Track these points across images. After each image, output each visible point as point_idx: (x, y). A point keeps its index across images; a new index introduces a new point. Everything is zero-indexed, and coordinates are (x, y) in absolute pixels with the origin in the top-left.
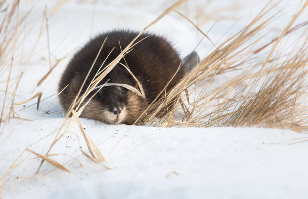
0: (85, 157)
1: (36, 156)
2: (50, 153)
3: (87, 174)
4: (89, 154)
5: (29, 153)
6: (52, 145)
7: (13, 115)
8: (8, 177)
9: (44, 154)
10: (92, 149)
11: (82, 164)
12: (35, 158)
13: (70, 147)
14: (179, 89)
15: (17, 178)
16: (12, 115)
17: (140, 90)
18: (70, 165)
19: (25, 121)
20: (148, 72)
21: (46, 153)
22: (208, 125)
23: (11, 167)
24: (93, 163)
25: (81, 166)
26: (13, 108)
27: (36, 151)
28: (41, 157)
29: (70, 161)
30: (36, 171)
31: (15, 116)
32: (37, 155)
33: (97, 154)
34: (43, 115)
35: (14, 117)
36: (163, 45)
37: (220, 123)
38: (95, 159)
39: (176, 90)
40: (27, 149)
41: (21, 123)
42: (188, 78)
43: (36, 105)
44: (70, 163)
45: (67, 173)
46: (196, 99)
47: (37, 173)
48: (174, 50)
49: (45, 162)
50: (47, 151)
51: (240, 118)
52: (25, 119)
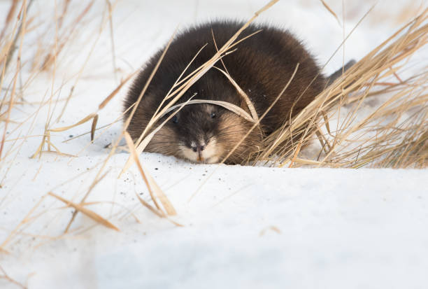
0: (145, 208)
1: (64, 204)
2: (87, 200)
3: (145, 234)
4: (151, 203)
5: (53, 199)
6: (91, 188)
7: (49, 149)
8: (19, 237)
9: (77, 201)
10: (155, 194)
11: (140, 219)
12: (63, 208)
13: (125, 194)
14: (312, 111)
15: (34, 239)
16: (46, 148)
17: (249, 112)
18: (120, 219)
19: (67, 158)
20: (264, 82)
21: (81, 199)
22: (354, 165)
23: (23, 222)
24: (157, 218)
25: (137, 221)
26: (49, 137)
27: (65, 197)
28: (71, 205)
29: (120, 212)
30: (64, 228)
31: (52, 149)
32: (66, 202)
33: (164, 203)
34: (99, 151)
35: (49, 151)
36: (289, 44)
37: (374, 163)
38: (160, 212)
39: (307, 112)
40: (50, 194)
41: (59, 160)
42: (327, 94)
43: (90, 135)
44: (120, 216)
45: (113, 232)
46: (339, 126)
47: (66, 231)
48: (306, 52)
49: (79, 214)
50: (82, 197)
51: (405, 155)
52: (67, 155)
